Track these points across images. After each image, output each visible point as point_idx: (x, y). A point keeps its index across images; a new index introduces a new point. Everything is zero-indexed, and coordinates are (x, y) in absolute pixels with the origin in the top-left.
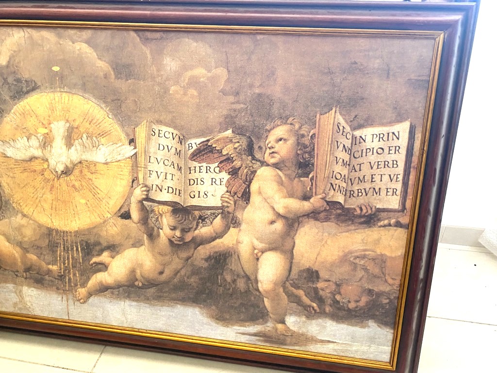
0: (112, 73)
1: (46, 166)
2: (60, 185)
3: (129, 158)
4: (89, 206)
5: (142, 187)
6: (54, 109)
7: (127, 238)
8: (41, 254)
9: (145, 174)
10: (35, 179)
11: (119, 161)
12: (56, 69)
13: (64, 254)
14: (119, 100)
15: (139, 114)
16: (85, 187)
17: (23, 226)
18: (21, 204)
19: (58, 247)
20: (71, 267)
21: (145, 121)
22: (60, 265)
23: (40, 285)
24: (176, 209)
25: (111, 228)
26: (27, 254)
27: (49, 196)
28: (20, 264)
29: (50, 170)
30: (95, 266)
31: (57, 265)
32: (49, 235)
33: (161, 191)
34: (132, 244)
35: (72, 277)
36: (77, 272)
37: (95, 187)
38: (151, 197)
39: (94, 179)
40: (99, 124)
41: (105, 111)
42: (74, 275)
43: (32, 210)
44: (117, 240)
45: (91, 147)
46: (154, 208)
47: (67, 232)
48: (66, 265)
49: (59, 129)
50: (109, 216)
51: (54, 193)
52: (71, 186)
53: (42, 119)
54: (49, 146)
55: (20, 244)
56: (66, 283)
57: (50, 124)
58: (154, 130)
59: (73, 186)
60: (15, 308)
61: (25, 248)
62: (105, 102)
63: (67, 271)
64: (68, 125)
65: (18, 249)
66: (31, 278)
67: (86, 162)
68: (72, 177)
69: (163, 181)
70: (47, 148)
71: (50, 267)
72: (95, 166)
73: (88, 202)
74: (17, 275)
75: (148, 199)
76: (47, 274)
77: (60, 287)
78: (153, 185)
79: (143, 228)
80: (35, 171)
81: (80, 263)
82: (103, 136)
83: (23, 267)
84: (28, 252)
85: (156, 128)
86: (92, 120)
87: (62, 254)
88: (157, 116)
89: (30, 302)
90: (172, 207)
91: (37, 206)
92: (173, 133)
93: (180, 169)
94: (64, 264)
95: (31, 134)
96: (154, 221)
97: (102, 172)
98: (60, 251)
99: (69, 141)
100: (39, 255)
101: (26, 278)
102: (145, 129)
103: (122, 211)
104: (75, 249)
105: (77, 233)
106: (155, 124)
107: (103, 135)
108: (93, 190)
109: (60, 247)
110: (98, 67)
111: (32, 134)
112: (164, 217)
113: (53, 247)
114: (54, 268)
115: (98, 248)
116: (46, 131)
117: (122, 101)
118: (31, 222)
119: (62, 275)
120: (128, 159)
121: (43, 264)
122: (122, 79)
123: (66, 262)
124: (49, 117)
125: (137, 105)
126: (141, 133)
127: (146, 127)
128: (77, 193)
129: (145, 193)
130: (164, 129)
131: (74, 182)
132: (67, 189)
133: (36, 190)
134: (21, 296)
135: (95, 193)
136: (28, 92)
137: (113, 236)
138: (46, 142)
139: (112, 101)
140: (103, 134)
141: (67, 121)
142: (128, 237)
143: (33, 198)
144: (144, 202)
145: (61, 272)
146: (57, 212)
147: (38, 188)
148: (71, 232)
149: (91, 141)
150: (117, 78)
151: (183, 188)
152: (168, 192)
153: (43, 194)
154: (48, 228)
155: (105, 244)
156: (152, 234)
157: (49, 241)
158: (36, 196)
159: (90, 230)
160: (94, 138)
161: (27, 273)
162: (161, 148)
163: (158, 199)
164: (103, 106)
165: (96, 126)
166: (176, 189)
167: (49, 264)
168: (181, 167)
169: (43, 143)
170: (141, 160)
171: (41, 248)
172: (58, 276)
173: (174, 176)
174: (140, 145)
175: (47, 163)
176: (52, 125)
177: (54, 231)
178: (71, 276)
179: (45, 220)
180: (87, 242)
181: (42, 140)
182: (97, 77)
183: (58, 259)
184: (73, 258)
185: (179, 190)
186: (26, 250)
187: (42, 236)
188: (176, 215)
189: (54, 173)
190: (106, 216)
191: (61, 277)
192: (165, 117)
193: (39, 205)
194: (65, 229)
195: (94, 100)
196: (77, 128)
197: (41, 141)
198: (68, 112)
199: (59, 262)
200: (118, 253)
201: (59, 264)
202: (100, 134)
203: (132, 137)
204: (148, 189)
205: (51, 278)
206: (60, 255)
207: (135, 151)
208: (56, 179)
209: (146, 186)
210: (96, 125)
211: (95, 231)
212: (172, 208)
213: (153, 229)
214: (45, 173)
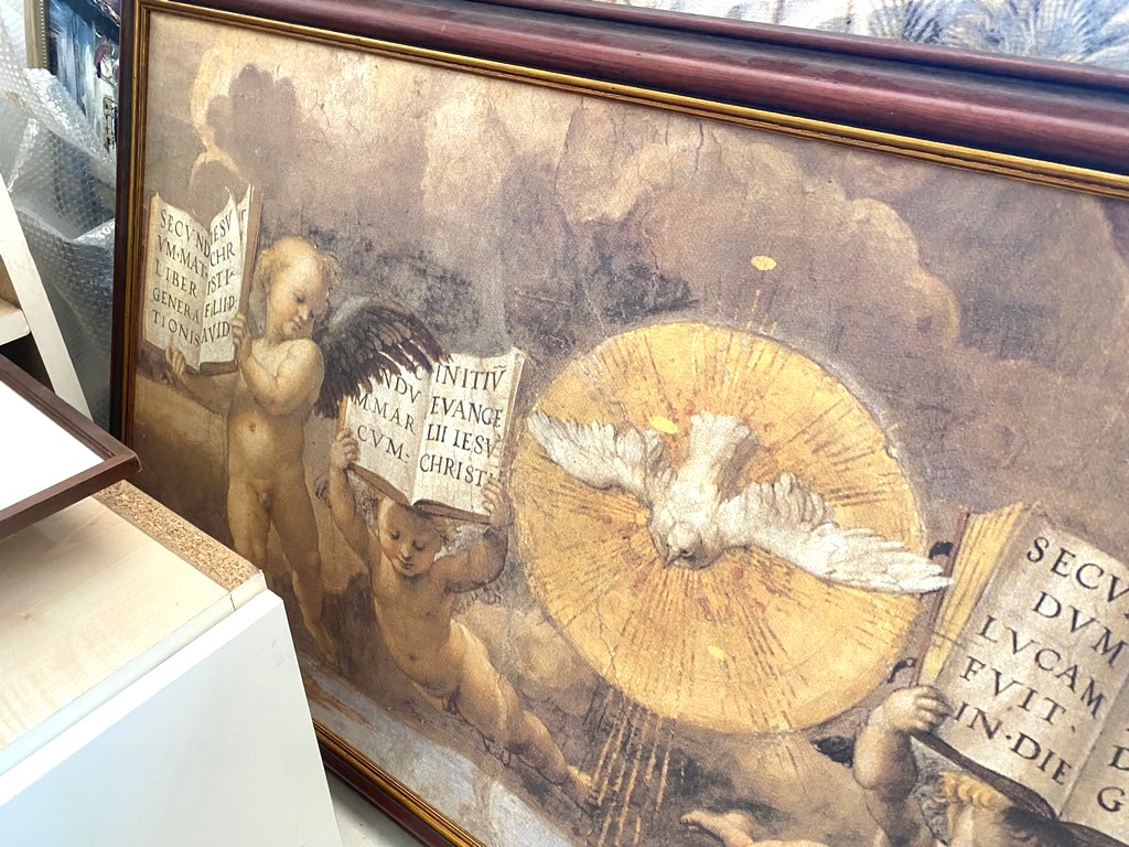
0: (955, 320)
1: (641, 518)
2: (665, 583)
3: (912, 595)
4: (733, 673)
5: (925, 696)
6: (717, 377)
7: (816, 811)
8: (561, 730)
9: (951, 662)
10: (604, 542)
11: (875, 590)
12: (765, 263)
13: (617, 760)
14: (947, 411)
15: (1003, 476)
16: (735, 619)
17: (537, 641)
18: (549, 587)
19: (608, 733)
20: (628, 798)
21: (1019, 506)
22: (601, 778)
23: (535, 798)
24: (1025, 813)
25: (776, 760)
26: (525, 712)
27: (625, 598)
28: (502, 725)
29: (651, 534)
30: (695, 832)
31: (592, 777)
32: (595, 694)
33: (990, 735)
34: (829, 836)
35: (621, 825)
36: (639, 820)
37: (767, 634)
38: (945, 739)
39: (770, 610)
40: (847, 461)
41: (883, 431)
42: (630, 823)
43: (570, 612)
44: (786, 800)
45: (795, 519)
46: (945, 774)
47: (644, 710)
48: (616, 788)
49: (713, 435)
50: (784, 726)
51: (641, 597)
52: (696, 597)
53: (672, 395)
54: (669, 471)
55: (518, 681)
56: (601, 830)
57: (691, 413)
58: (1042, 544)
59: (703, 602)
60: (462, 815)
61: (525, 697)
62: (892, 404)
63: (614, 804)
64: (743, 432)
65: (510, 690)
66: (518, 771)
67: (763, 553)
68: (707, 577)
69: (1010, 709)
70: (659, 474)
71: (574, 771)
72: (787, 574)
73: (731, 665)
74: (488, 748)
75: (930, 736)
76: (561, 784)
77: (581, 831)
78: (965, 705)
79: (880, 809)
80: (610, 521)
81: (654, 803)
82: (846, 501)
83: (507, 736)
84: (531, 708)
85: (1053, 540)
86: (827, 443)
87: (614, 756)
88: (1073, 503)
89: (499, 823)
90: (1013, 799)
91: (586, 609)
92: (1115, 580)
93: (1094, 699)
94: (612, 783)
95: (628, 424)
96: (929, 808)
97: (805, 601)
98: (610, 746)
99: (732, 477)
100: (555, 730)
101: (507, 765)
102: (1008, 528)
103: (832, 732)
104: (653, 761)
105: (671, 725)
106: (1053, 526)
107: (848, 497)
108: (759, 637)
109: (615, 736)
110: (908, 289)
111: (632, 425)
112: (968, 812)
113: (596, 728)
114: (584, 779)
115: (717, 792)
116: (672, 428)
117: (955, 418)
118: (559, 640)
119: (597, 807)
120: (906, 598)
121: (559, 756)
122: (982, 346)
123: (619, 781)
124: (695, 394)
125: (1008, 444)
126: (987, 538)
127: (1015, 525)
128: (705, 625)
129: (929, 716)
130: (1085, 553)
131: (707, 592)
132: (680, 602)
133: (598, 569)
134: (482, 798)
135: (760, 647)
136: (656, 310)
137: (775, 784)
138: (665, 458)
139: (921, 407)
140: (851, 495)
141: (746, 422)
142: (824, 809)
143: (582, 584)
144: (913, 740)
145: (597, 799)
146: (635, 648)
147: (604, 566)
148: (655, 716)
149: (801, 500)
150: (967, 339)
151: (1081, 763)
152: (1015, 750)
153: (613, 587)
154: (597, 677)
155: (742, 792)
156: (907, 841)
157: (590, 710)
158: (592, 584)
159: (710, 737)
160: (815, 497)
161: (514, 757)
162: (1049, 607)
163: (967, 753)
164: (882, 413)
165: (835, 464)
166: (1051, 754)
167: (572, 762)
168: (1101, 697)
169: (654, 457)
170: (956, 617)
171: (565, 715)
172: (586, 802)
173: (1058, 711)
174: (969, 570)
175: (648, 513)
176: (695, 420)
177: (612, 690)
178: (621, 821)
179: (598, 654)
180: (691, 762)
181: (654, 449)
182: (892, 321)
183: (601, 762)
184: (639, 780)
185: (1063, 763)
186: (525, 702)
187: (577, 689)
188: (1017, 831)
189: (659, 545)
190: (772, 723)
191: (594, 811)
192: (1104, 516)
193: (594, 609)
194: (640, 699)
195: (854, 386)
196: (769, 450)
197: (649, 450)
198: (756, 397)
199: (599, 770)
200: (774, 834)
201: (596, 776)
202: (839, 490)
203: (946, 537)
204: (941, 709)
205: (566, 798)
206: (608, 757)
207: (943, 582)
208: (658, 563)
209: (939, 698)
210: (836, 460)
211: (728, 744)
212: (1011, 804)
213: (917, 828)
214: (635, 537)
